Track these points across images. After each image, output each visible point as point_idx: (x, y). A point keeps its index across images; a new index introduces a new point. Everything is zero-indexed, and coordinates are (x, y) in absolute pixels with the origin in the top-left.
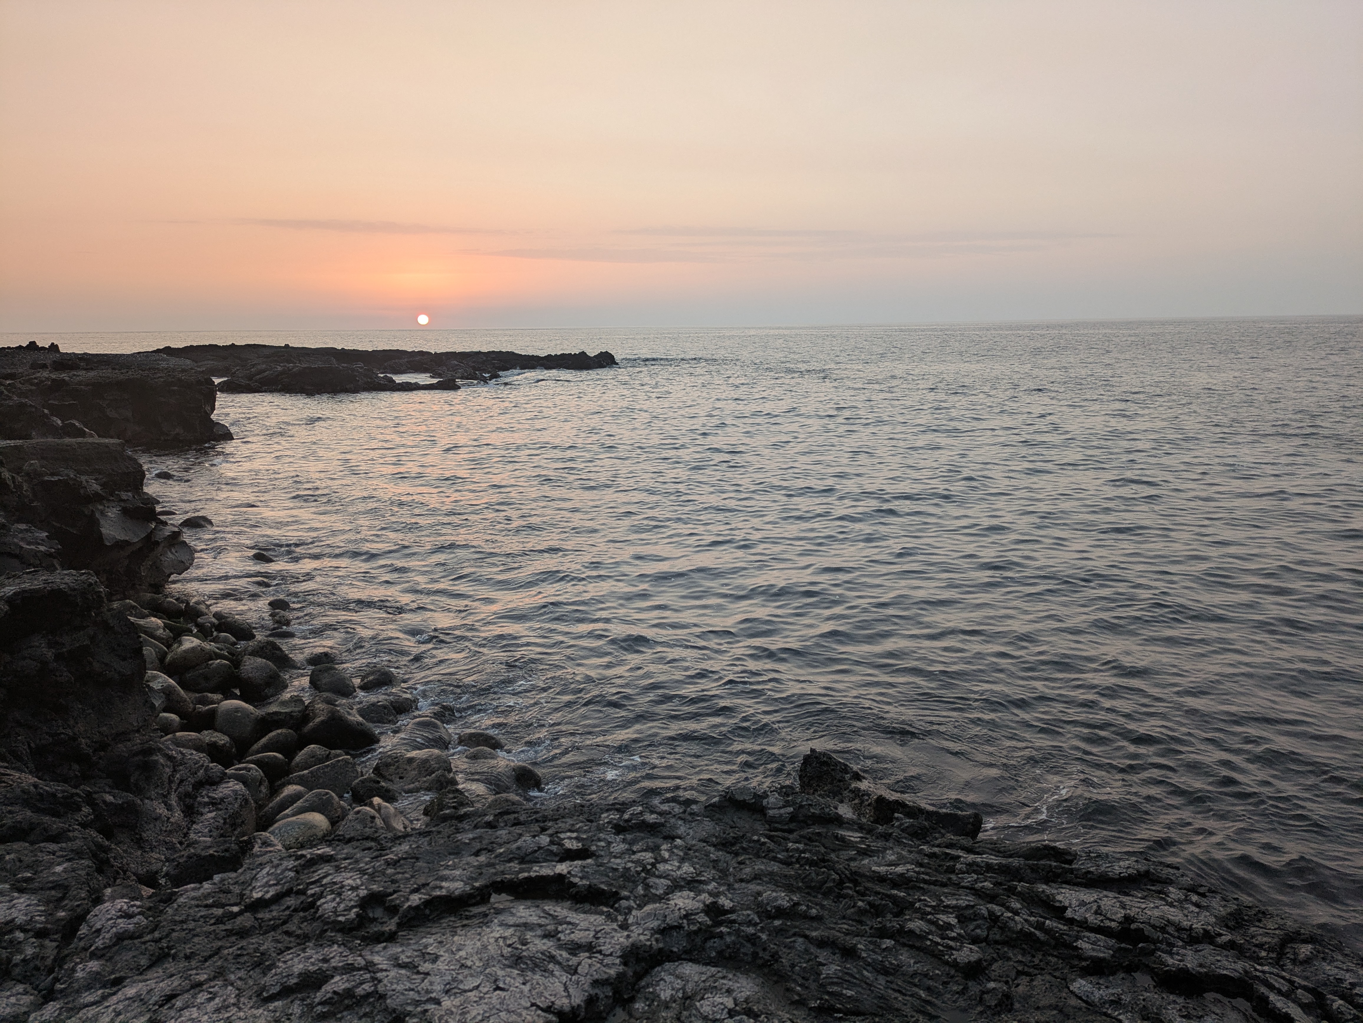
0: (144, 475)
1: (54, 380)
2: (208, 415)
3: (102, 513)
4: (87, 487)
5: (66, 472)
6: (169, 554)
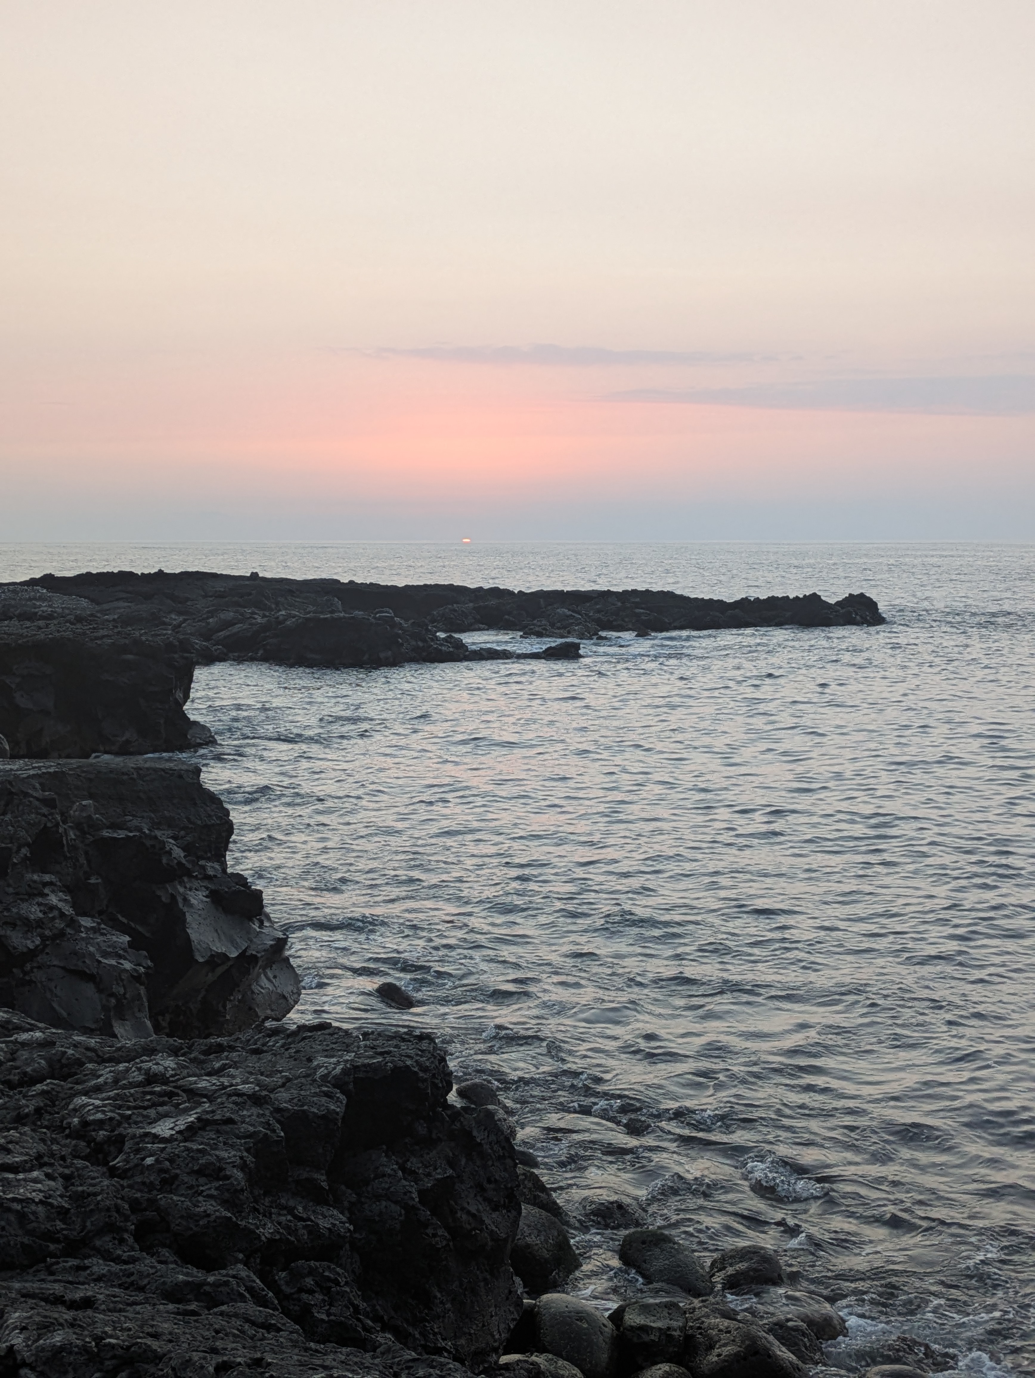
2: (179, 705)
3: (185, 900)
4: (169, 853)
5: (135, 822)
6: (264, 982)
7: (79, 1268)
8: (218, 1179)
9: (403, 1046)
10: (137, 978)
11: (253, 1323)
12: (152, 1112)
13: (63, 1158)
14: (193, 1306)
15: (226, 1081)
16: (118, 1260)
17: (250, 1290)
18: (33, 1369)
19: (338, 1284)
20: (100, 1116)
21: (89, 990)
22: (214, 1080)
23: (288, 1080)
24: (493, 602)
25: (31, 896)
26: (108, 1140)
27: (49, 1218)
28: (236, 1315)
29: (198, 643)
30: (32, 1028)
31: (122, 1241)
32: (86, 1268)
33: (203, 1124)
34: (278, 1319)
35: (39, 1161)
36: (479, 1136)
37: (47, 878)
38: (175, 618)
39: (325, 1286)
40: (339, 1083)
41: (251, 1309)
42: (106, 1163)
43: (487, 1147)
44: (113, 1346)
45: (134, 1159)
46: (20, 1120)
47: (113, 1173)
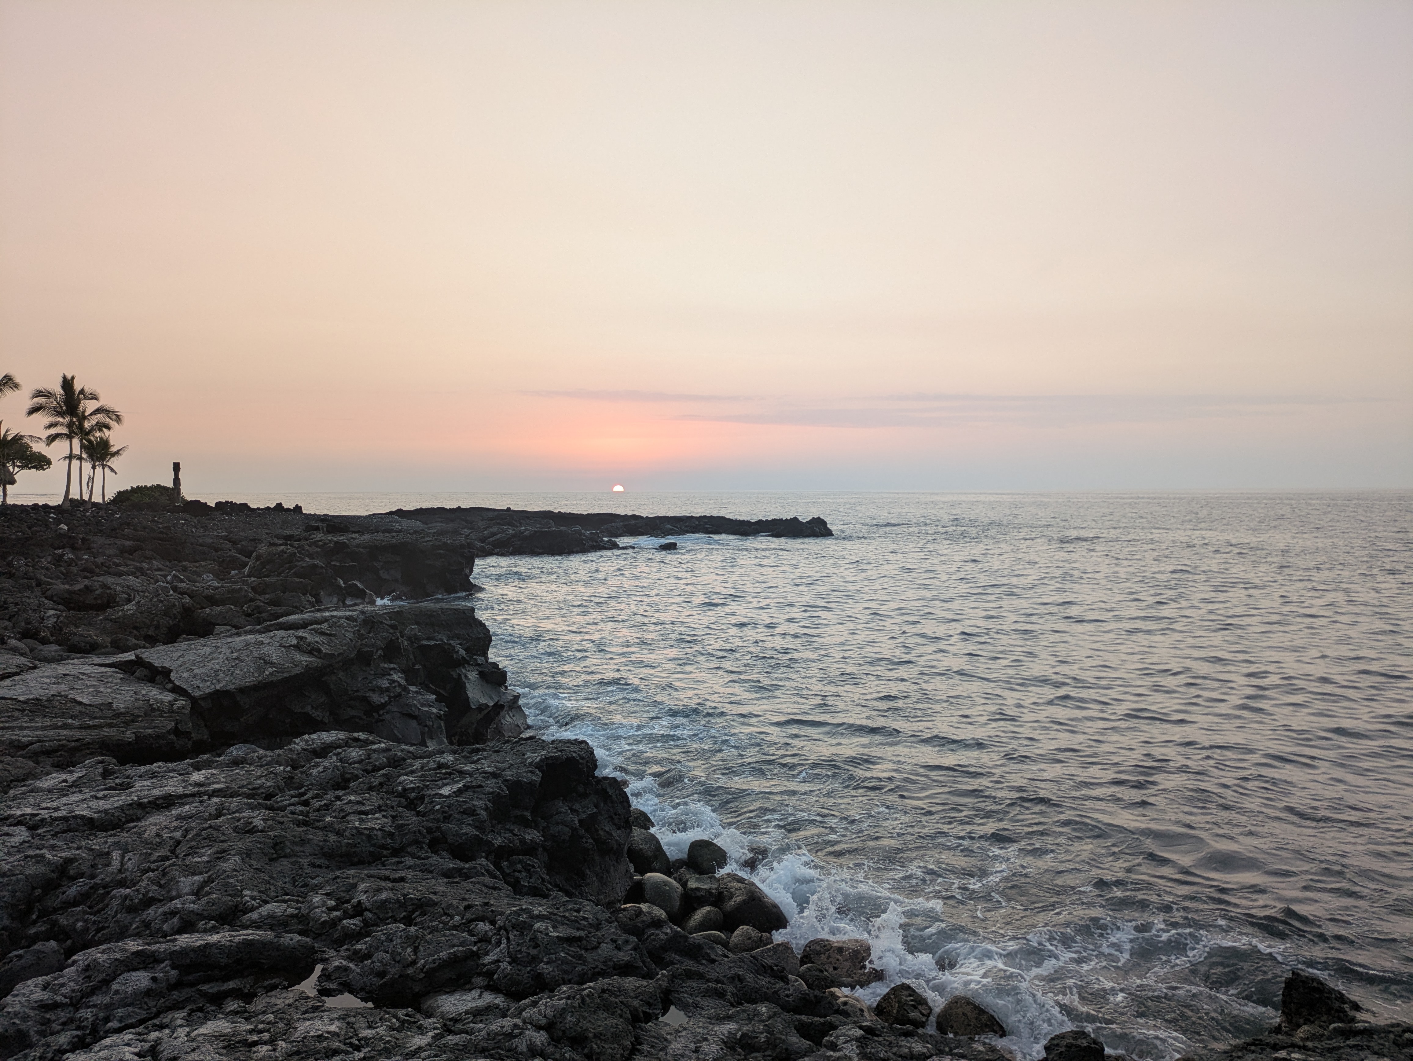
0: (490, 641)
1: (336, 543)
2: (467, 577)
3: (466, 677)
4: (457, 652)
5: (440, 637)
6: (508, 718)
7: (399, 863)
8: (473, 815)
9: (572, 747)
10: (439, 717)
11: (487, 886)
12: (440, 783)
13: (392, 807)
14: (457, 880)
15: (479, 766)
16: (419, 858)
17: (487, 871)
18: (371, 911)
19: (534, 867)
20: (412, 785)
21: (414, 723)
22: (473, 766)
23: (512, 765)
24: (633, 522)
25: (384, 675)
26: (416, 798)
27: (384, 838)
28: (479, 883)
29: (479, 544)
30: (380, 742)
31: (422, 848)
32: (402, 862)
33: (466, 788)
34: (501, 884)
35: (380, 809)
36: (610, 791)
37: (392, 666)
38: (467, 531)
39: (527, 868)
40: (538, 766)
41: (487, 879)
42: (415, 809)
43: (614, 797)
44: (412, 899)
45: (430, 806)
46: (371, 789)
47: (418, 814)
